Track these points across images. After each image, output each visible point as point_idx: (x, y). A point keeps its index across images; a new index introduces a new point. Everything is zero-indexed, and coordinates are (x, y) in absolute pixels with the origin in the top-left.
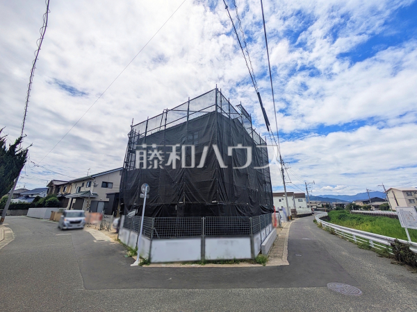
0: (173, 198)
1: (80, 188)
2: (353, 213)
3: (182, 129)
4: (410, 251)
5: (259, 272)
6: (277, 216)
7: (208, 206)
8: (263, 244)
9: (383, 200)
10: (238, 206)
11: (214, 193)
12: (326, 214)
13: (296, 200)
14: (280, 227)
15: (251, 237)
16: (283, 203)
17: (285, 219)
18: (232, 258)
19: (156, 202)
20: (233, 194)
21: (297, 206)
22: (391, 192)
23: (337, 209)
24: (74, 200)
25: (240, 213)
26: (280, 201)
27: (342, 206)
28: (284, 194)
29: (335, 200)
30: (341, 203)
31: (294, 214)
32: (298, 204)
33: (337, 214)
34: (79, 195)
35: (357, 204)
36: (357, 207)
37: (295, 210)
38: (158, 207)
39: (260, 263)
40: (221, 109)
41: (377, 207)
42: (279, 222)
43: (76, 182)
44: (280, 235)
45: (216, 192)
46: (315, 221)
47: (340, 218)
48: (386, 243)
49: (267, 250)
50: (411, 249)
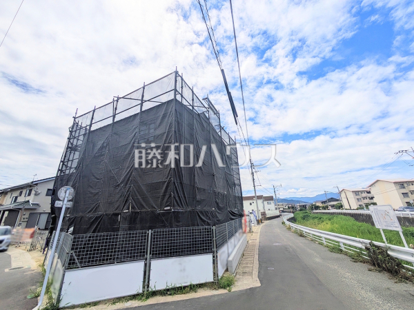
0: (116, 206)
1: (16, 198)
2: (314, 213)
3: (134, 120)
4: (388, 255)
5: (223, 301)
6: (248, 220)
7: (159, 214)
8: (230, 259)
9: (337, 200)
10: (201, 212)
11: (167, 197)
12: (292, 215)
13: (266, 203)
14: (250, 231)
15: (213, 252)
16: (254, 207)
17: (256, 222)
18: (188, 284)
19: (95, 211)
20: (194, 198)
21: (266, 208)
22: (343, 192)
23: (301, 210)
24: (6, 213)
25: (204, 221)
26: (251, 204)
27: (304, 207)
28: (254, 197)
29: (298, 202)
30: (304, 204)
31: (264, 217)
32: (267, 206)
33: (301, 214)
34: (12, 206)
35: (317, 204)
36: (317, 208)
37: (264, 212)
38: (97, 218)
39: (224, 287)
40: (182, 96)
41: (333, 206)
42: (250, 226)
43: (13, 190)
44: (250, 242)
45: (170, 196)
46: (283, 223)
47: (304, 218)
48: (360, 245)
49: (234, 265)
50: (389, 252)
